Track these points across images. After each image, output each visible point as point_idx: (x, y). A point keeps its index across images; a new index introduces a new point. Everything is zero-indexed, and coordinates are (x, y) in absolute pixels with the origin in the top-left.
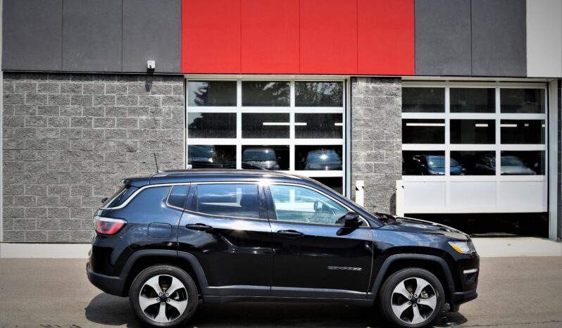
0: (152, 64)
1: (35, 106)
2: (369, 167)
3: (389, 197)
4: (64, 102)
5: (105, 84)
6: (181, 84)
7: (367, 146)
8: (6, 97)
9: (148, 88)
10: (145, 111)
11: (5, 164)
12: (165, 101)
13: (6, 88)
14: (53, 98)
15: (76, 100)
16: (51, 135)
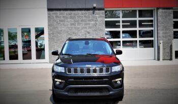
0: (95, 5)
1: (58, 20)
2: (163, 36)
3: (170, 45)
4: (67, 18)
5: (80, 12)
6: (104, 12)
7: (163, 30)
8: (49, 17)
9: (93, 13)
10: (93, 20)
11: (49, 38)
12: (99, 17)
13: (49, 14)
14: (64, 17)
15: (71, 18)
16: (63, 29)
